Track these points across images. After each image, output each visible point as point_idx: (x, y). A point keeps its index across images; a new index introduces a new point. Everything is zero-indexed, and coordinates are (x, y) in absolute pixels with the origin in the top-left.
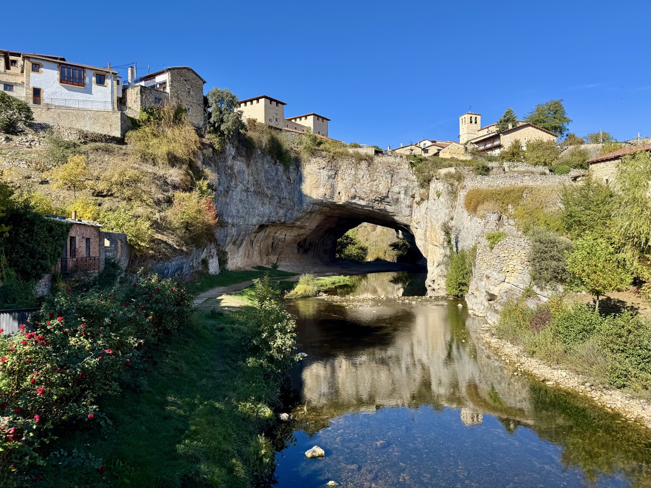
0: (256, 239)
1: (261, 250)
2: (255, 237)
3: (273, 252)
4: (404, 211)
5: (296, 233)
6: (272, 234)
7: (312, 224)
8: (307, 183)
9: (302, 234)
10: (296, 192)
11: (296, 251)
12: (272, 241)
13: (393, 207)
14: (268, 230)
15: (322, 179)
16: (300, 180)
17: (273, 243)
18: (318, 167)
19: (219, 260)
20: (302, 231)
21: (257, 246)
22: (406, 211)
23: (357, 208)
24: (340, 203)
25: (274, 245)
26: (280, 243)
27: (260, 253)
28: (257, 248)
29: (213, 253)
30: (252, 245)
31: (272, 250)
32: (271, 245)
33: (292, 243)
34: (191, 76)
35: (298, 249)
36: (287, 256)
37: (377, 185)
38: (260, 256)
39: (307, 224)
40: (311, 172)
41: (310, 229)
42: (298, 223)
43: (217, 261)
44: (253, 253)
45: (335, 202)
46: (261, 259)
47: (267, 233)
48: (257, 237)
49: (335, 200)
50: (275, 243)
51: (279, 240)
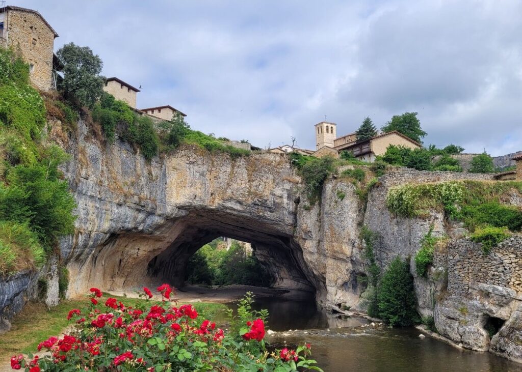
0: (101, 254)
1: (105, 271)
2: (100, 251)
3: (119, 273)
4: (286, 218)
5: (151, 248)
7: (171, 236)
9: (159, 249)
11: (146, 272)
12: (120, 257)
13: (275, 214)
14: (117, 243)
15: (192, 176)
16: (164, 176)
17: (121, 261)
18: (186, 161)
19: (59, 282)
20: (158, 245)
21: (100, 265)
22: (290, 219)
23: (231, 214)
24: (212, 207)
25: (122, 263)
26: (131, 260)
27: (104, 274)
28: (100, 268)
29: (54, 272)
30: (95, 263)
31: (119, 270)
32: (118, 263)
33: (144, 260)
34: (39, 24)
35: (148, 269)
36: (136, 279)
37: (256, 186)
39: (167, 235)
40: (177, 167)
41: (168, 242)
42: (158, 233)
43: (58, 284)
44: (95, 274)
45: (206, 206)
46: (105, 283)
47: (115, 247)
48: (102, 251)
49: (206, 203)
50: (125, 261)
51: (130, 256)
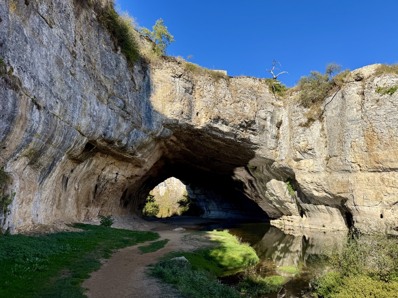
0: (73, 175)
1: (78, 197)
2: (72, 171)
3: (95, 200)
4: (269, 142)
5: (129, 174)
6: (98, 171)
7: (149, 162)
8: (157, 94)
9: (136, 176)
10: (143, 104)
11: (119, 203)
12: (96, 182)
13: (257, 137)
14: (94, 162)
15: (178, 91)
16: (148, 88)
17: (96, 187)
18: (172, 74)
20: (137, 171)
21: (73, 189)
22: (271, 143)
24: (199, 128)
25: (98, 189)
26: (108, 186)
27: (77, 200)
28: (73, 192)
30: (66, 186)
31: (94, 198)
32: (93, 189)
33: (121, 188)
35: (121, 200)
38: (77, 207)
40: (163, 79)
41: (145, 170)
44: (66, 200)
45: (192, 126)
46: (79, 212)
47: (91, 166)
48: (75, 172)
49: (193, 122)
50: (101, 186)
51: (108, 182)
